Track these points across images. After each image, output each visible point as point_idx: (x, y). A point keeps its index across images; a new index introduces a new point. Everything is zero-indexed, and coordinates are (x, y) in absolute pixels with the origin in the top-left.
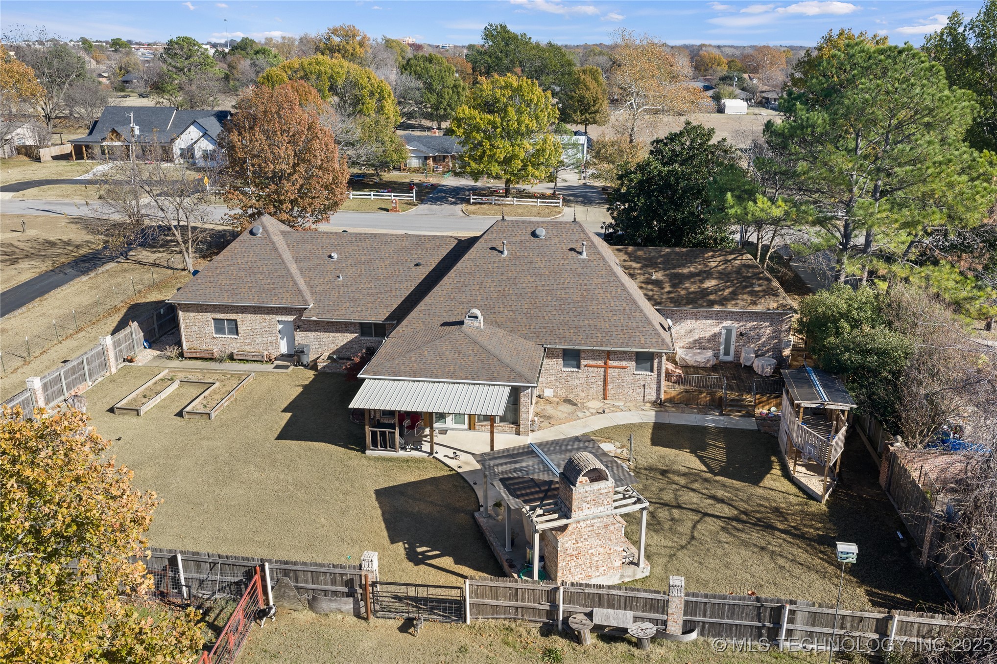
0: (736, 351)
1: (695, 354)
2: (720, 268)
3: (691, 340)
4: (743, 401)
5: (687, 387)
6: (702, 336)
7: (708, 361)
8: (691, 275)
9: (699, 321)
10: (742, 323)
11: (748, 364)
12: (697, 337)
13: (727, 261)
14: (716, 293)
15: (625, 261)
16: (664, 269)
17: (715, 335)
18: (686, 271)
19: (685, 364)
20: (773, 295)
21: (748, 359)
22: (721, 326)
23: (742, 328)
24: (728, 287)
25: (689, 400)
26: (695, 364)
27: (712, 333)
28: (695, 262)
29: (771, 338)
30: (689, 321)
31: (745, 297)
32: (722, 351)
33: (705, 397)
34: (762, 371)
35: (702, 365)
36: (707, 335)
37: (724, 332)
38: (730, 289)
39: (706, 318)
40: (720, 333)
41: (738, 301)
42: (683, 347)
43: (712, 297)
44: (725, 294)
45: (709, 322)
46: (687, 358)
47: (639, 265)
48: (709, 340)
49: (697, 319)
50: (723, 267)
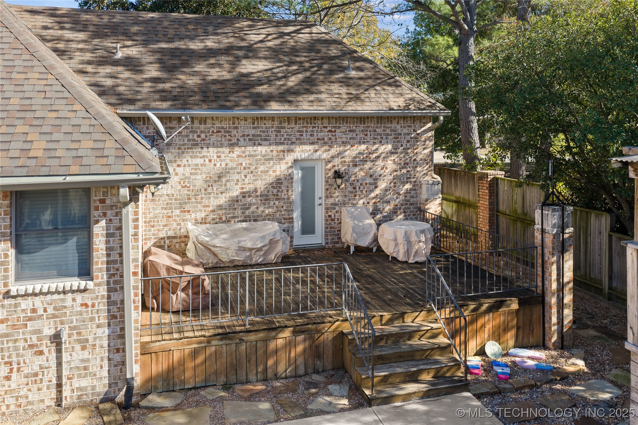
0: (329, 219)
1: (235, 234)
2: (270, 44)
3: (222, 200)
4: (410, 335)
5: (226, 319)
6: (247, 188)
7: (272, 243)
8: (210, 53)
9: (237, 151)
10: (334, 150)
11: (365, 242)
12: (236, 192)
13: (282, 35)
14: (269, 82)
15: (45, 28)
16: (145, 43)
17: (278, 183)
18: (196, 45)
19: (212, 261)
20: (390, 85)
21: (360, 232)
22: (290, 158)
23: (337, 161)
24: (294, 73)
25: (234, 367)
26: (240, 258)
27: (270, 178)
28: (217, 34)
29: (398, 180)
30: (212, 152)
31: (335, 88)
32: (297, 225)
33: (290, 345)
34: (408, 252)
35: (257, 258)
36: (260, 185)
37: (298, 174)
38: (300, 76)
39: (255, 141)
40: (290, 178)
41: (323, 96)
42: (204, 222)
43: (263, 89)
44: (290, 84)
45: (262, 150)
46: (217, 242)
47: (81, 36)
48: (265, 198)
49: (232, 145)
50: (278, 42)
